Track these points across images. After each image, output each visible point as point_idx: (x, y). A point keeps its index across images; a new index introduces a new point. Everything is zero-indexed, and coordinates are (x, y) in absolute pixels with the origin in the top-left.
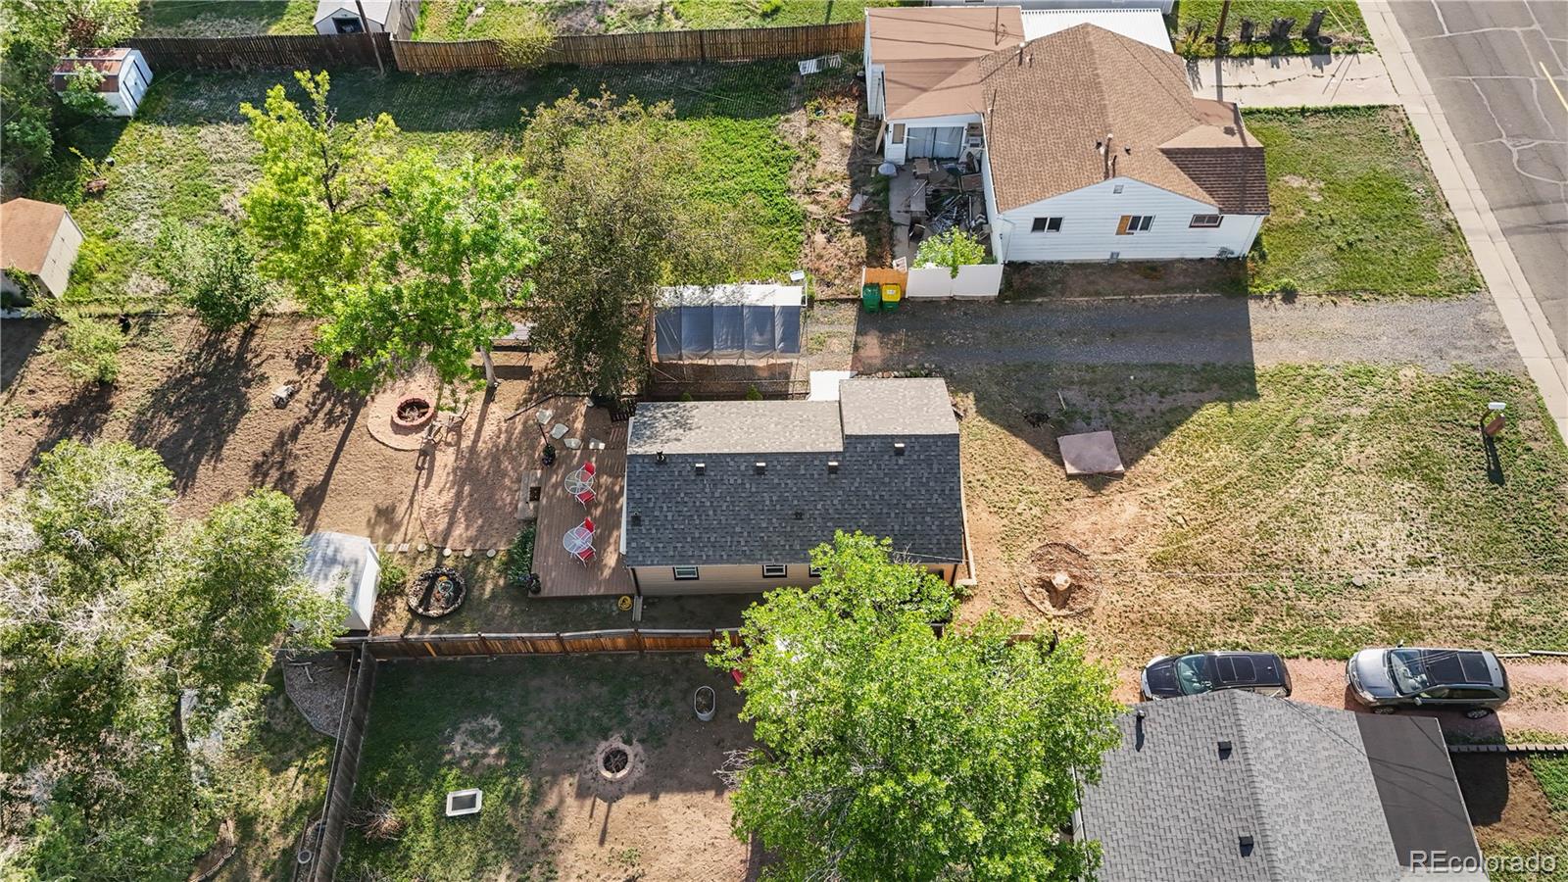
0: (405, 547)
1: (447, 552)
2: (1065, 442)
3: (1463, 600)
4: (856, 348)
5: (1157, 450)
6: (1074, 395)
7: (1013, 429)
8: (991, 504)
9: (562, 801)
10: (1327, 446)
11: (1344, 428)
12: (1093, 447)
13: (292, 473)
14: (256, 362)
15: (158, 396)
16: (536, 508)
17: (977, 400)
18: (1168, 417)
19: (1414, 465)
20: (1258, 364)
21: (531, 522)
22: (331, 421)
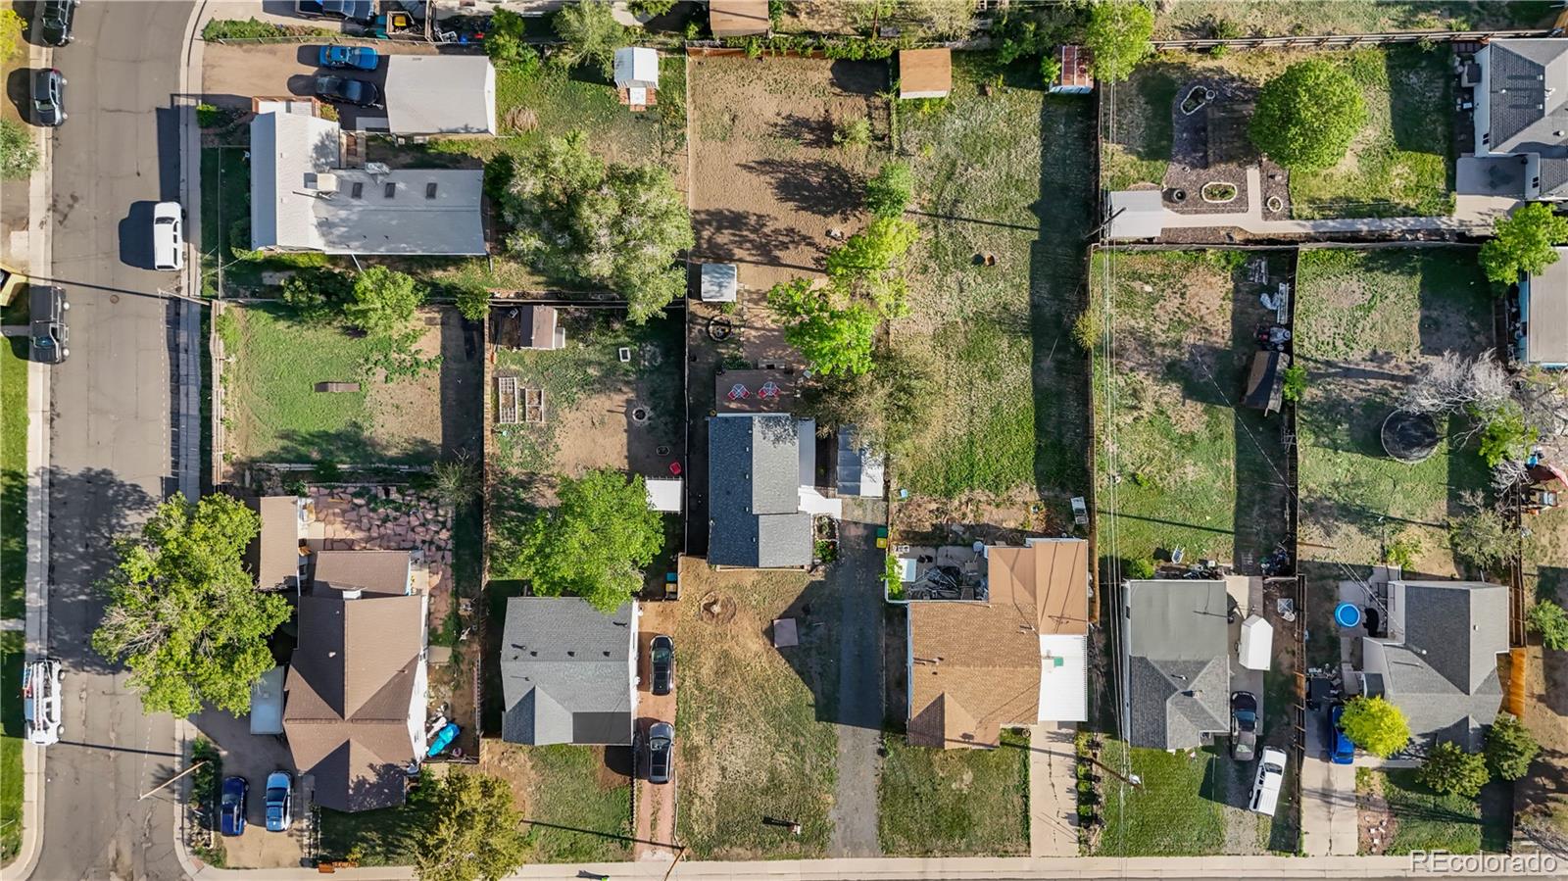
0: (745, 310)
1: (742, 329)
2: (792, 622)
3: (704, 784)
4: (856, 523)
5: (787, 665)
6: (822, 630)
7: (800, 598)
8: (759, 582)
9: (625, 393)
10: (788, 747)
11: (799, 759)
12: (789, 633)
13: (788, 248)
14: (857, 213)
15: (838, 169)
16: (763, 368)
17: (820, 582)
18: (806, 674)
19: (775, 786)
20: (838, 726)
21: (756, 367)
22: (817, 260)
